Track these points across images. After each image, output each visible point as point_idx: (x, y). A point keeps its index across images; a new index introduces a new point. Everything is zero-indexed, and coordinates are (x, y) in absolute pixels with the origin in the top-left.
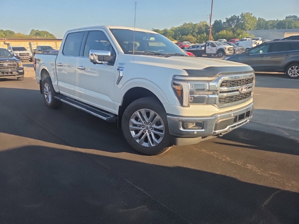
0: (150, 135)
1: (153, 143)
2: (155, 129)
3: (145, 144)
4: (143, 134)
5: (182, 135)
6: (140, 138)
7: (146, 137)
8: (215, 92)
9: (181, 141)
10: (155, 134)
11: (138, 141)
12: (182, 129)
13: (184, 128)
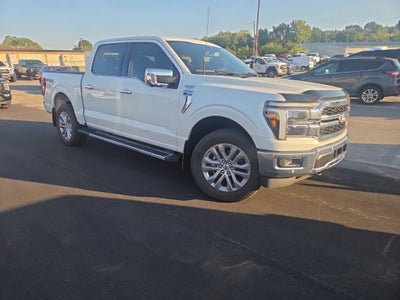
0: (230, 177)
1: (234, 186)
2: (237, 169)
3: (223, 189)
4: (220, 176)
5: (275, 175)
6: (216, 181)
7: (225, 179)
8: (316, 121)
9: (274, 183)
10: (237, 176)
11: (213, 184)
12: (277, 168)
13: (279, 166)
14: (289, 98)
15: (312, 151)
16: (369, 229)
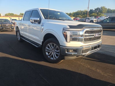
0: (54, 55)
1: (55, 58)
2: (56, 52)
3: (52, 58)
4: (51, 54)
5: (67, 55)
6: (50, 55)
7: (52, 55)
8: (82, 36)
9: (66, 57)
10: (56, 54)
11: (49, 57)
12: (66, 52)
13: (67, 52)
14: (71, 27)
15: (81, 47)
16: (101, 80)
